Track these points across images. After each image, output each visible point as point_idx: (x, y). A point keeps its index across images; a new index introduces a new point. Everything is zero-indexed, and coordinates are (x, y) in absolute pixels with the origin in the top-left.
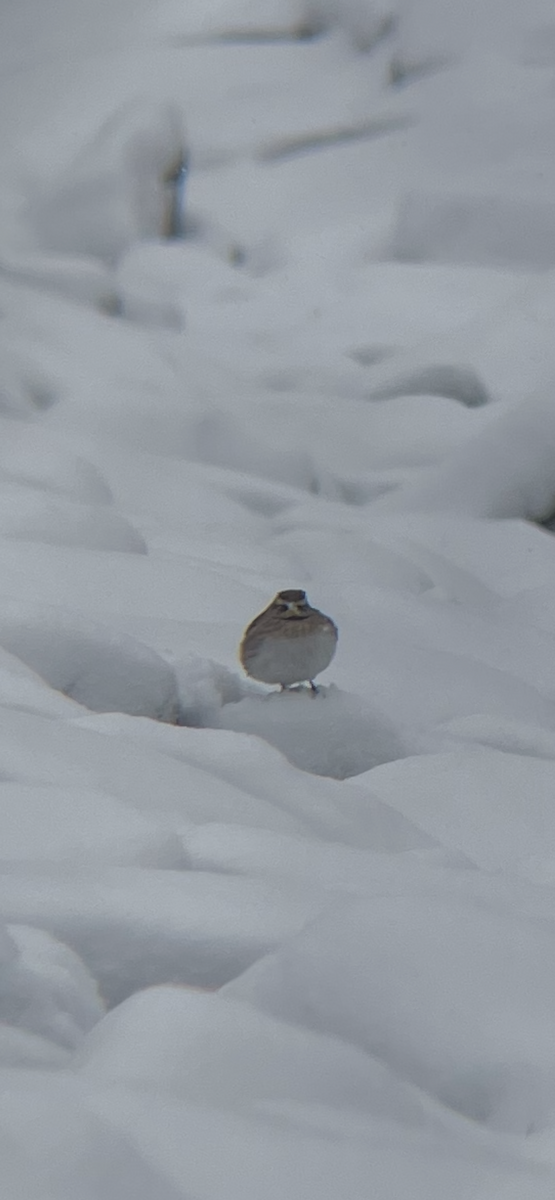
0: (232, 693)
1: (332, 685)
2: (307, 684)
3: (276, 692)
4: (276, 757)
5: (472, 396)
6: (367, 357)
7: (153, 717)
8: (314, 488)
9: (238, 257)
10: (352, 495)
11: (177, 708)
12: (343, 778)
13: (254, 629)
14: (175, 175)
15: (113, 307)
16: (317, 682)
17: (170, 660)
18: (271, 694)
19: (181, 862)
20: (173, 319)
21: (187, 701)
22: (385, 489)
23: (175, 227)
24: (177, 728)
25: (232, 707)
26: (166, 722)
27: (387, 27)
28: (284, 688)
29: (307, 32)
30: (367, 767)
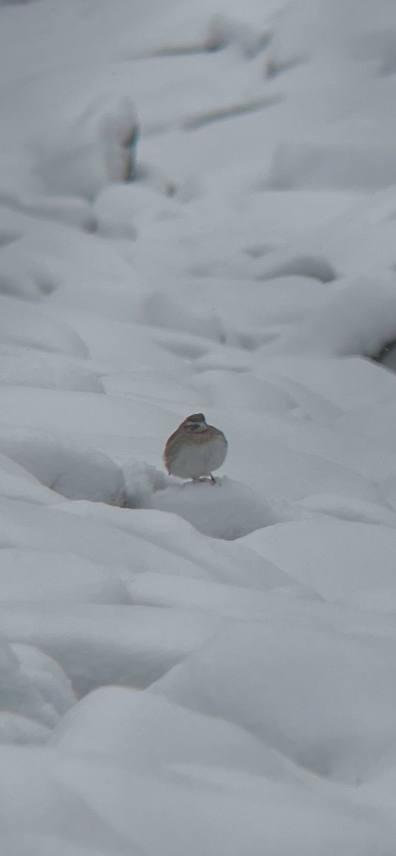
0: (159, 484)
1: (225, 477)
2: (210, 478)
3: (188, 482)
4: (187, 526)
5: (325, 275)
6: (256, 253)
7: (107, 502)
8: (223, 340)
9: (171, 191)
10: (247, 343)
11: (125, 494)
12: (233, 539)
13: (173, 442)
14: (130, 141)
15: (92, 227)
16: (215, 474)
17: (119, 463)
18: (185, 484)
19: (124, 599)
20: (130, 233)
21: (131, 490)
22: (269, 339)
23: (131, 174)
24: (122, 509)
25: (160, 493)
26: (116, 505)
27: (265, 41)
28: (194, 479)
29: (213, 46)
30: (250, 531)
